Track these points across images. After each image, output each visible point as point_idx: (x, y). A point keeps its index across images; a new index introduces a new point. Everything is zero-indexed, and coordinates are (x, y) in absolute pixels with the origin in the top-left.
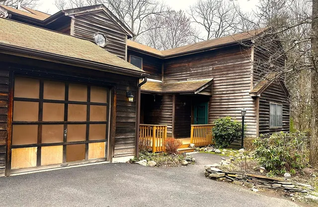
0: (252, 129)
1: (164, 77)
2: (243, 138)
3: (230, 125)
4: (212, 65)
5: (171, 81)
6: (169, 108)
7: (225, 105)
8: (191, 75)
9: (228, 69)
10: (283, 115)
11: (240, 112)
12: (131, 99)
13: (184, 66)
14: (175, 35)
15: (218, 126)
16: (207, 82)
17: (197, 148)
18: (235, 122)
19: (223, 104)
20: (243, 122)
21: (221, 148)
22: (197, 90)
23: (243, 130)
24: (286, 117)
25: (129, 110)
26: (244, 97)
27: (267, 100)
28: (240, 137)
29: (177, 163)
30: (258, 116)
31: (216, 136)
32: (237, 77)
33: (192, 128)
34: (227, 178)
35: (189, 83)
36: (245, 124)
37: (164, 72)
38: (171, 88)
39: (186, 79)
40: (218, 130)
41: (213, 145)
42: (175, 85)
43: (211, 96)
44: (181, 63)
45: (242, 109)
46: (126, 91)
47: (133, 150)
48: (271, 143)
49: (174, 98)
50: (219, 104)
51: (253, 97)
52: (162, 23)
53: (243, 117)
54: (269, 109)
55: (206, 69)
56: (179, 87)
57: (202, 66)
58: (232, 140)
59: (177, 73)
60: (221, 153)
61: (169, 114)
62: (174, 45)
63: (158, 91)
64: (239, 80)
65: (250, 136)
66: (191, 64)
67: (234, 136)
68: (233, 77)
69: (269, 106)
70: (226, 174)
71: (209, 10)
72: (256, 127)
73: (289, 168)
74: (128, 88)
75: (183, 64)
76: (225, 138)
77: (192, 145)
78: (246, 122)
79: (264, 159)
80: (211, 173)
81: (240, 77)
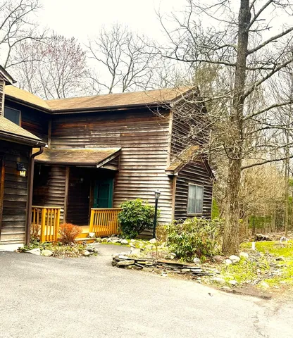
0: (167, 216)
1: (52, 140)
2: (155, 227)
3: (141, 210)
4: (120, 130)
5: (62, 147)
6: (60, 185)
7: (135, 184)
8: (92, 141)
9: (141, 137)
10: (204, 200)
11: (153, 193)
12: (23, 174)
13: (82, 128)
14: (62, 74)
15: (126, 211)
16: (113, 152)
17: (98, 239)
18: (147, 206)
19: (132, 182)
20: (156, 206)
21: (129, 239)
22: (99, 163)
23: (155, 216)
24: (208, 202)
25: (20, 187)
26: (159, 175)
27: (185, 180)
28: (151, 225)
29: (76, 253)
30: (174, 200)
31: (122, 224)
32: (151, 149)
33: (92, 213)
34: (137, 265)
35: (88, 151)
36: (158, 208)
37: (52, 132)
38: (62, 157)
39: (84, 146)
40: (126, 216)
41: (118, 235)
42: (69, 153)
43: (117, 172)
44: (76, 123)
45: (156, 190)
46: (16, 162)
47: (22, 236)
48: (184, 229)
49: (67, 171)
50: (127, 182)
51: (169, 176)
52: (44, 53)
53: (157, 200)
54: (187, 191)
55: (111, 135)
56: (74, 157)
57: (107, 131)
58: (142, 229)
59: (70, 135)
60: (128, 244)
61: (60, 192)
62: (61, 87)
63: (45, 160)
64: (153, 153)
65: (163, 224)
66: (91, 126)
67: (145, 223)
68: (146, 149)
69: (187, 187)
70: (136, 261)
71: (115, 43)
72: (171, 213)
73: (200, 255)
74: (19, 159)
75: (79, 125)
76: (133, 226)
77: (92, 235)
78: (159, 207)
79: (176, 245)
80: (118, 261)
81: (154, 149)
